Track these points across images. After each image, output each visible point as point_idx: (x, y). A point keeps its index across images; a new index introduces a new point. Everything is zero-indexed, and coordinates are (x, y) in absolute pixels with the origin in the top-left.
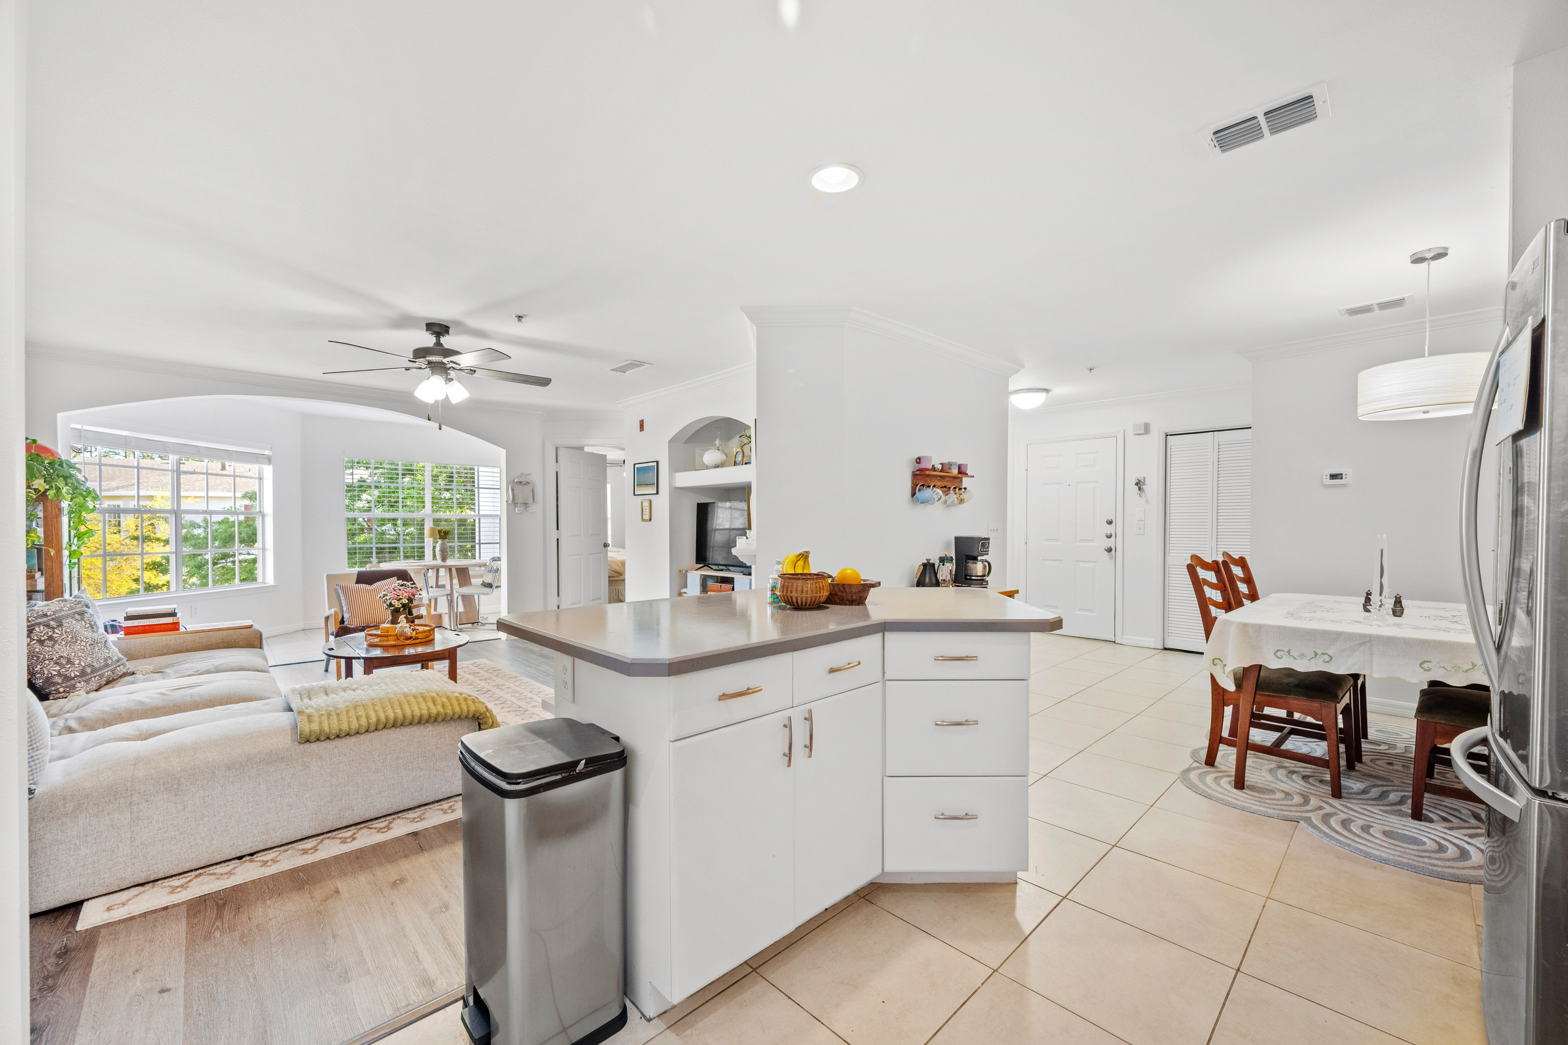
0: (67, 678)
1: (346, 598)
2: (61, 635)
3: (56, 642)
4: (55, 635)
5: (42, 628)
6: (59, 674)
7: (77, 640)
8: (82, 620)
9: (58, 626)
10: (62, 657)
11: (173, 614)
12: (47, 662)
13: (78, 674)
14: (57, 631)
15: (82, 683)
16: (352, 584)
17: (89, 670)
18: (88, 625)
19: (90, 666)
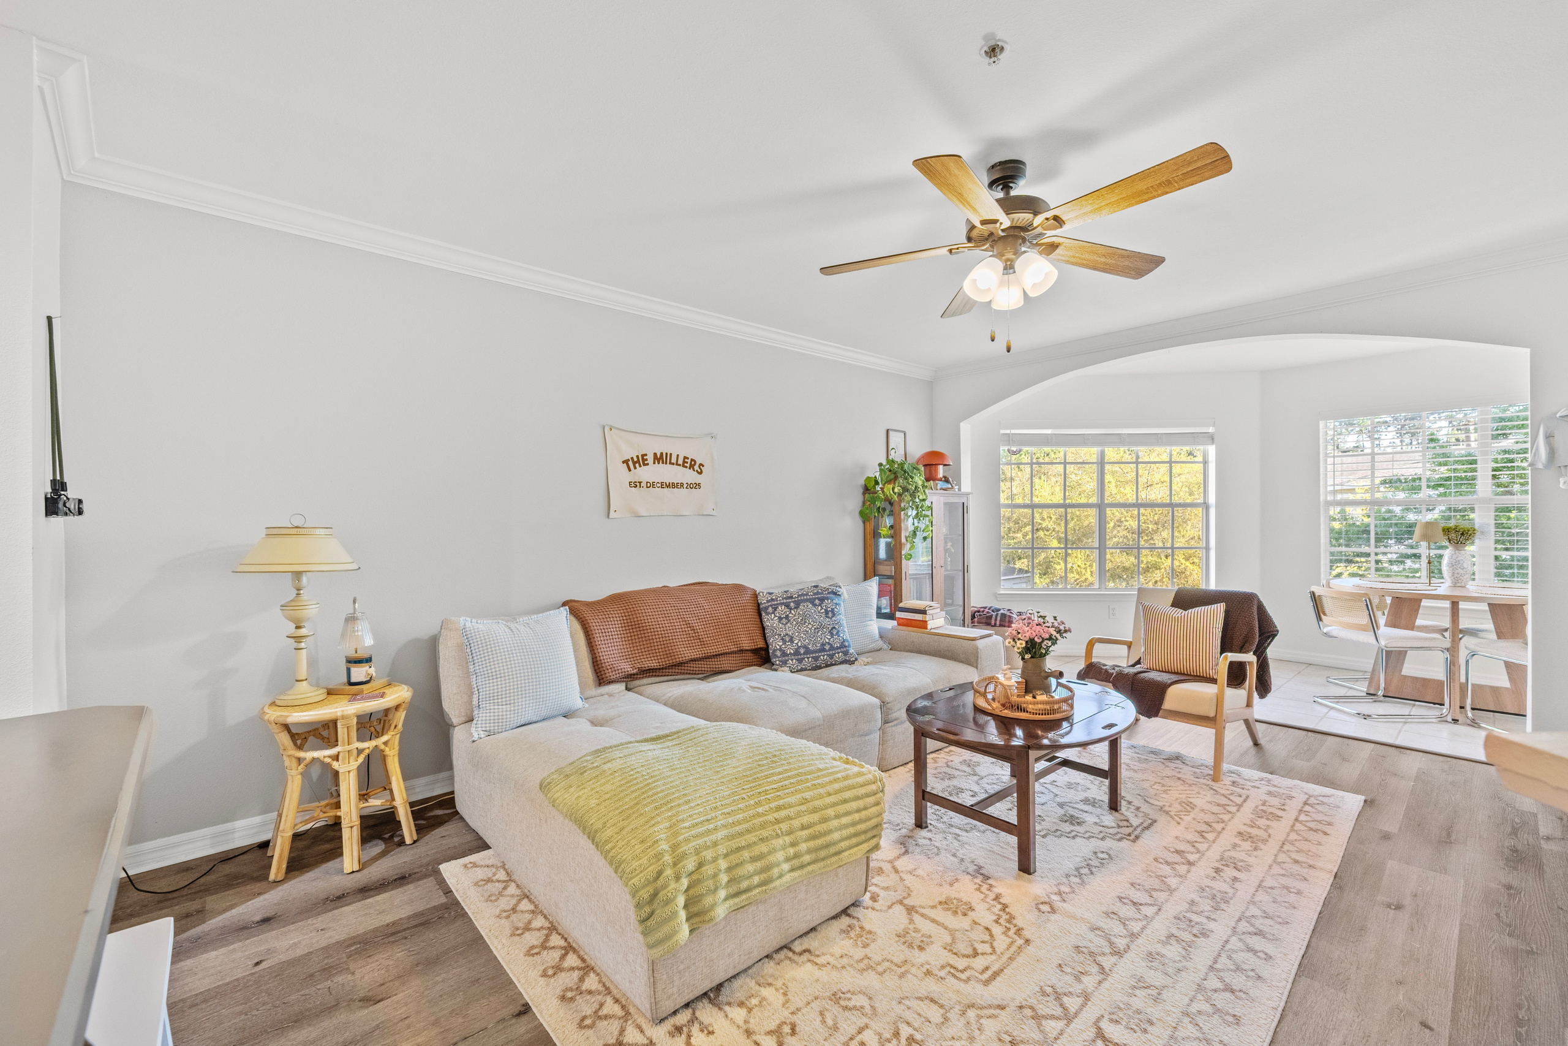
0: (784, 654)
1: (1146, 624)
2: (795, 616)
3: (789, 621)
4: (790, 615)
5: (783, 607)
6: (780, 650)
7: (805, 622)
8: (820, 605)
9: (795, 608)
10: (787, 634)
11: (923, 612)
12: (777, 637)
13: (792, 652)
14: (793, 612)
15: (794, 661)
16: (1164, 605)
17: (802, 651)
18: (823, 611)
19: (805, 647)
